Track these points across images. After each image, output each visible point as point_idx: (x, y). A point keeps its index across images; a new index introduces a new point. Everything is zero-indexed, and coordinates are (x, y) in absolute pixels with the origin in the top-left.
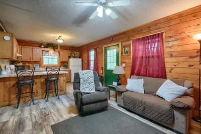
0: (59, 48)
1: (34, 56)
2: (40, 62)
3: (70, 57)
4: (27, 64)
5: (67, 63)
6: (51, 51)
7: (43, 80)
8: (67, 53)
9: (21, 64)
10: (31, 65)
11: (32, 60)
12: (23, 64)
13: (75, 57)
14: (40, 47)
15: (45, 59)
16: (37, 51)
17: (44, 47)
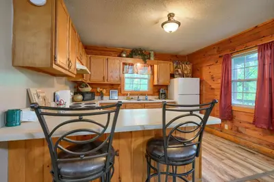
0: (152, 58)
1: (110, 74)
2: (119, 84)
3: (172, 76)
4: (99, 90)
5: (166, 87)
6: (139, 65)
7: (138, 142)
8: (168, 67)
9: (89, 89)
10: (104, 91)
11: (106, 82)
12: (92, 88)
13: (183, 75)
14: (120, 56)
15: (127, 81)
16: (116, 63)
17: (127, 57)
